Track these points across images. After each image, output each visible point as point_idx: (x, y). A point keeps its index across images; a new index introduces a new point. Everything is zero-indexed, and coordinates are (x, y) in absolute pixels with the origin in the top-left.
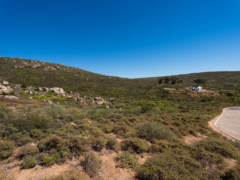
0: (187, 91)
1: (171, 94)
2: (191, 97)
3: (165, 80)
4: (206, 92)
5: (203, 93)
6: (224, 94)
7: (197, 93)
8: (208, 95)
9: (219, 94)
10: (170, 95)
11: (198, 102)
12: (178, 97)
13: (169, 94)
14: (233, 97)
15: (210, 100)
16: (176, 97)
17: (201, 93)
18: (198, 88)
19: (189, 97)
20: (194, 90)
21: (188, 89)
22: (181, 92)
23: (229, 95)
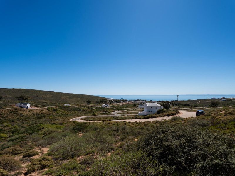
0: (16, 110)
2: (23, 116)
4: (36, 109)
5: (34, 110)
6: (51, 110)
7: (28, 111)
8: (39, 112)
9: (47, 110)
14: (57, 112)
17: (33, 110)
18: (27, 105)
19: (21, 115)
22: (9, 111)
23: (55, 110)
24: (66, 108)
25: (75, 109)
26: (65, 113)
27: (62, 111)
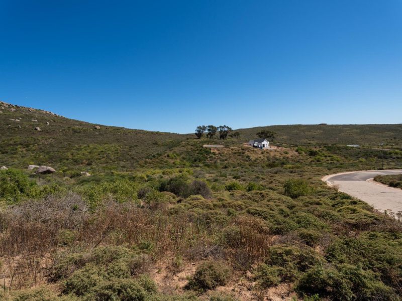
0: (243, 150)
1: (214, 154)
2: (250, 160)
3: (209, 130)
4: (275, 150)
5: (271, 151)
6: (303, 153)
7: (261, 152)
8: (280, 155)
9: (296, 153)
10: (212, 157)
11: (263, 167)
12: (226, 160)
13: (211, 155)
14: (318, 157)
15: (283, 163)
16: (223, 161)
17: (268, 151)
18: (263, 143)
19: (247, 159)
20: (256, 147)
21: (246, 146)
22: (233, 151)
23: (312, 154)
24: (343, 150)
25: (368, 154)
26: (337, 161)
27: (329, 156)
